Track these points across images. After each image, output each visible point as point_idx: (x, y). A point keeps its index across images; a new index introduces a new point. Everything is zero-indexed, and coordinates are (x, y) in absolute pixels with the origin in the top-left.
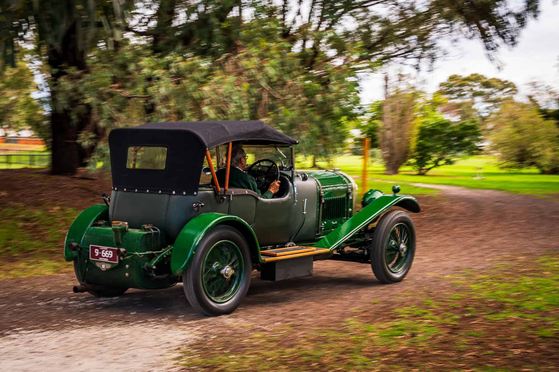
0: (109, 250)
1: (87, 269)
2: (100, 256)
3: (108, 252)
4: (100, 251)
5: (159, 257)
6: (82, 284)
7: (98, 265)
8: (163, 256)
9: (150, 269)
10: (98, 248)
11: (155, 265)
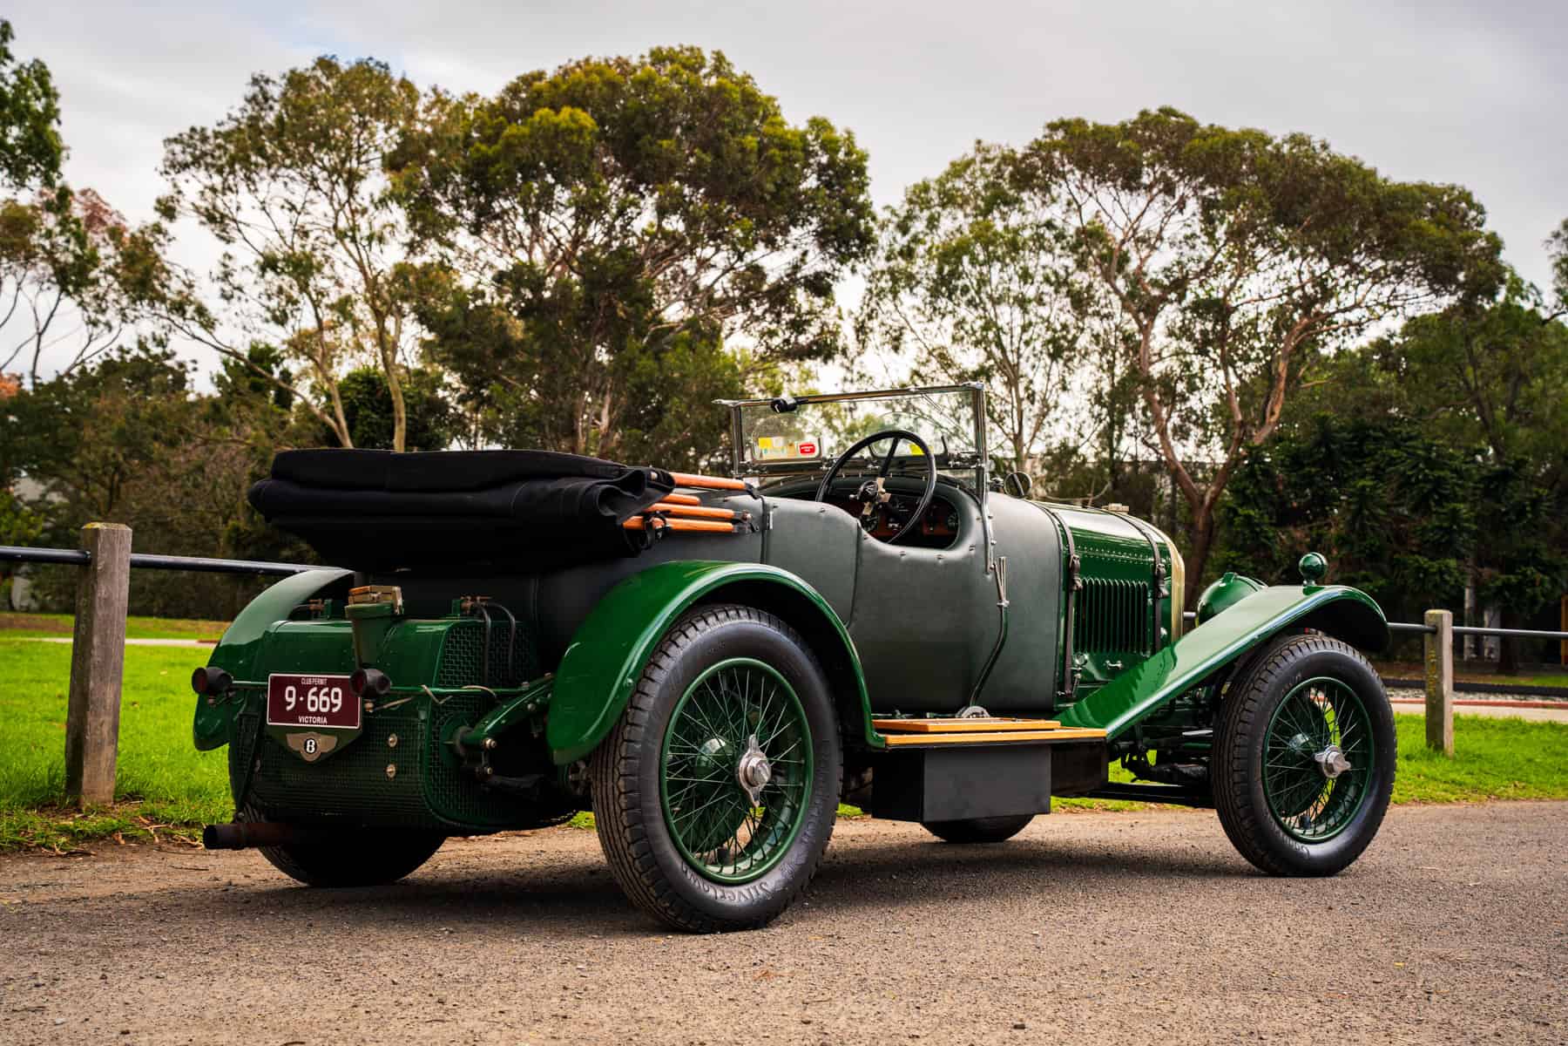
0: (331, 684)
1: (258, 762)
2: (301, 709)
3: (328, 694)
4: (302, 690)
5: (507, 709)
6: (237, 819)
7: (293, 742)
8: (522, 707)
9: (474, 748)
10: (296, 682)
11: (491, 734)
